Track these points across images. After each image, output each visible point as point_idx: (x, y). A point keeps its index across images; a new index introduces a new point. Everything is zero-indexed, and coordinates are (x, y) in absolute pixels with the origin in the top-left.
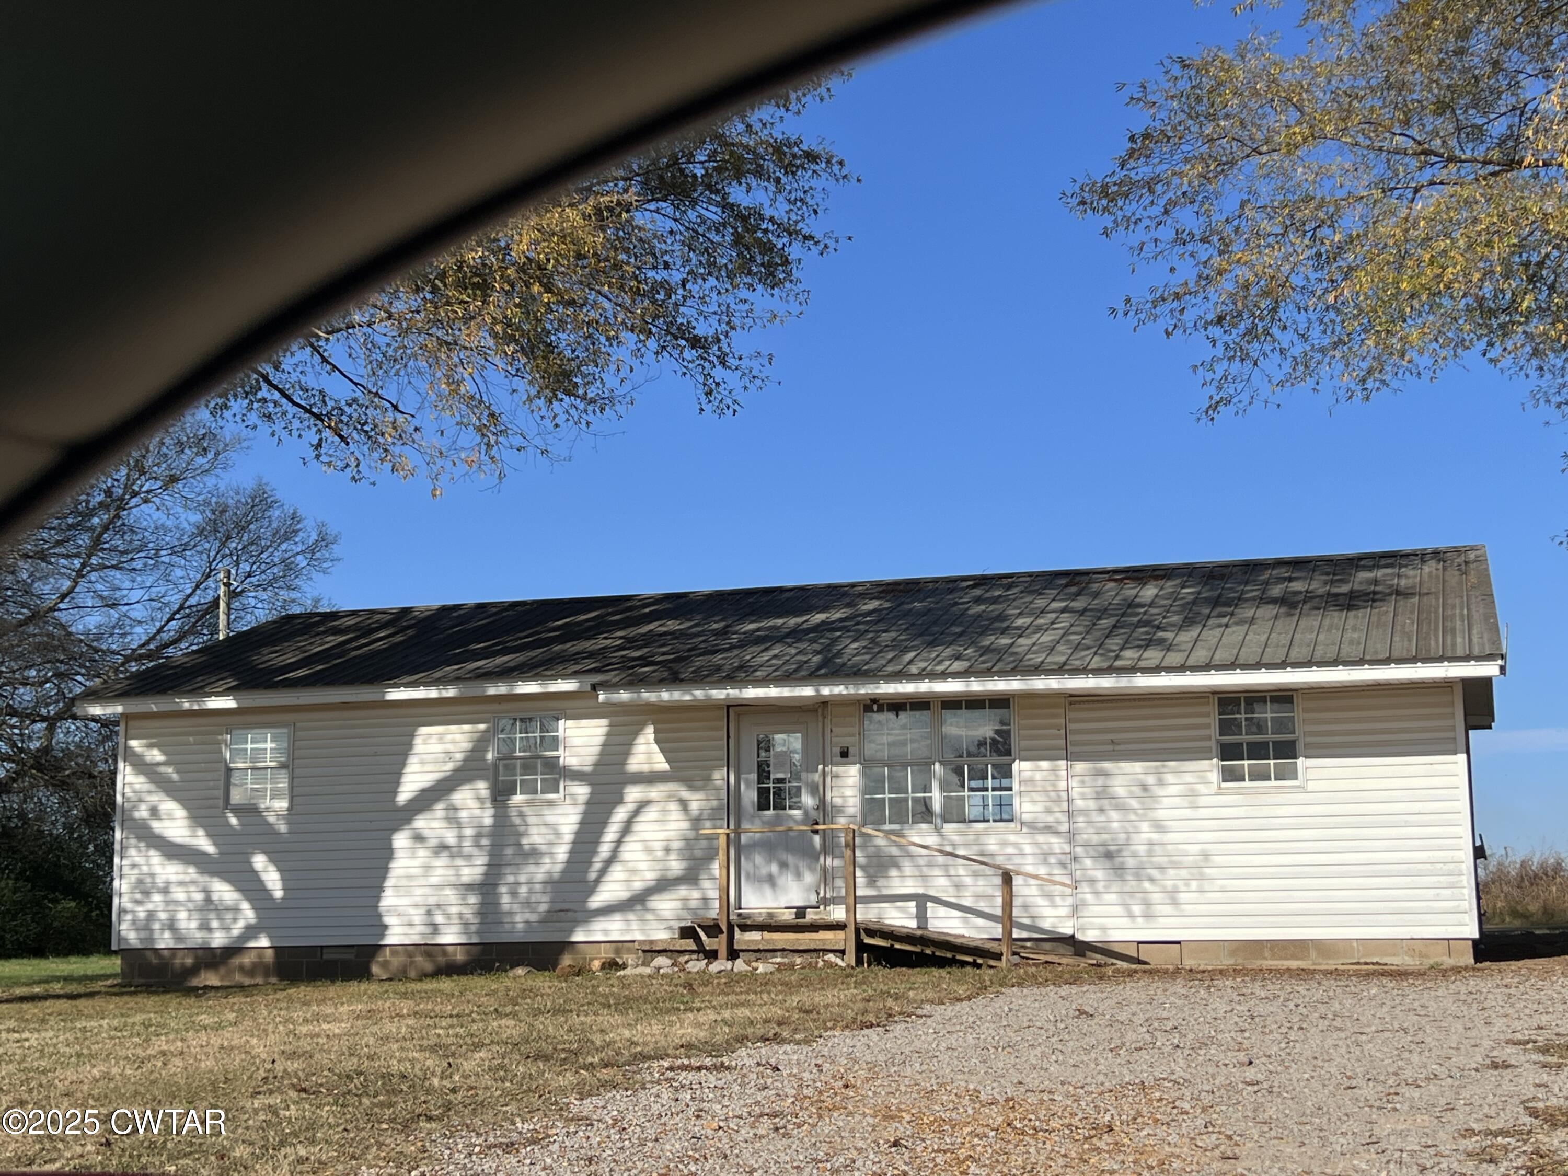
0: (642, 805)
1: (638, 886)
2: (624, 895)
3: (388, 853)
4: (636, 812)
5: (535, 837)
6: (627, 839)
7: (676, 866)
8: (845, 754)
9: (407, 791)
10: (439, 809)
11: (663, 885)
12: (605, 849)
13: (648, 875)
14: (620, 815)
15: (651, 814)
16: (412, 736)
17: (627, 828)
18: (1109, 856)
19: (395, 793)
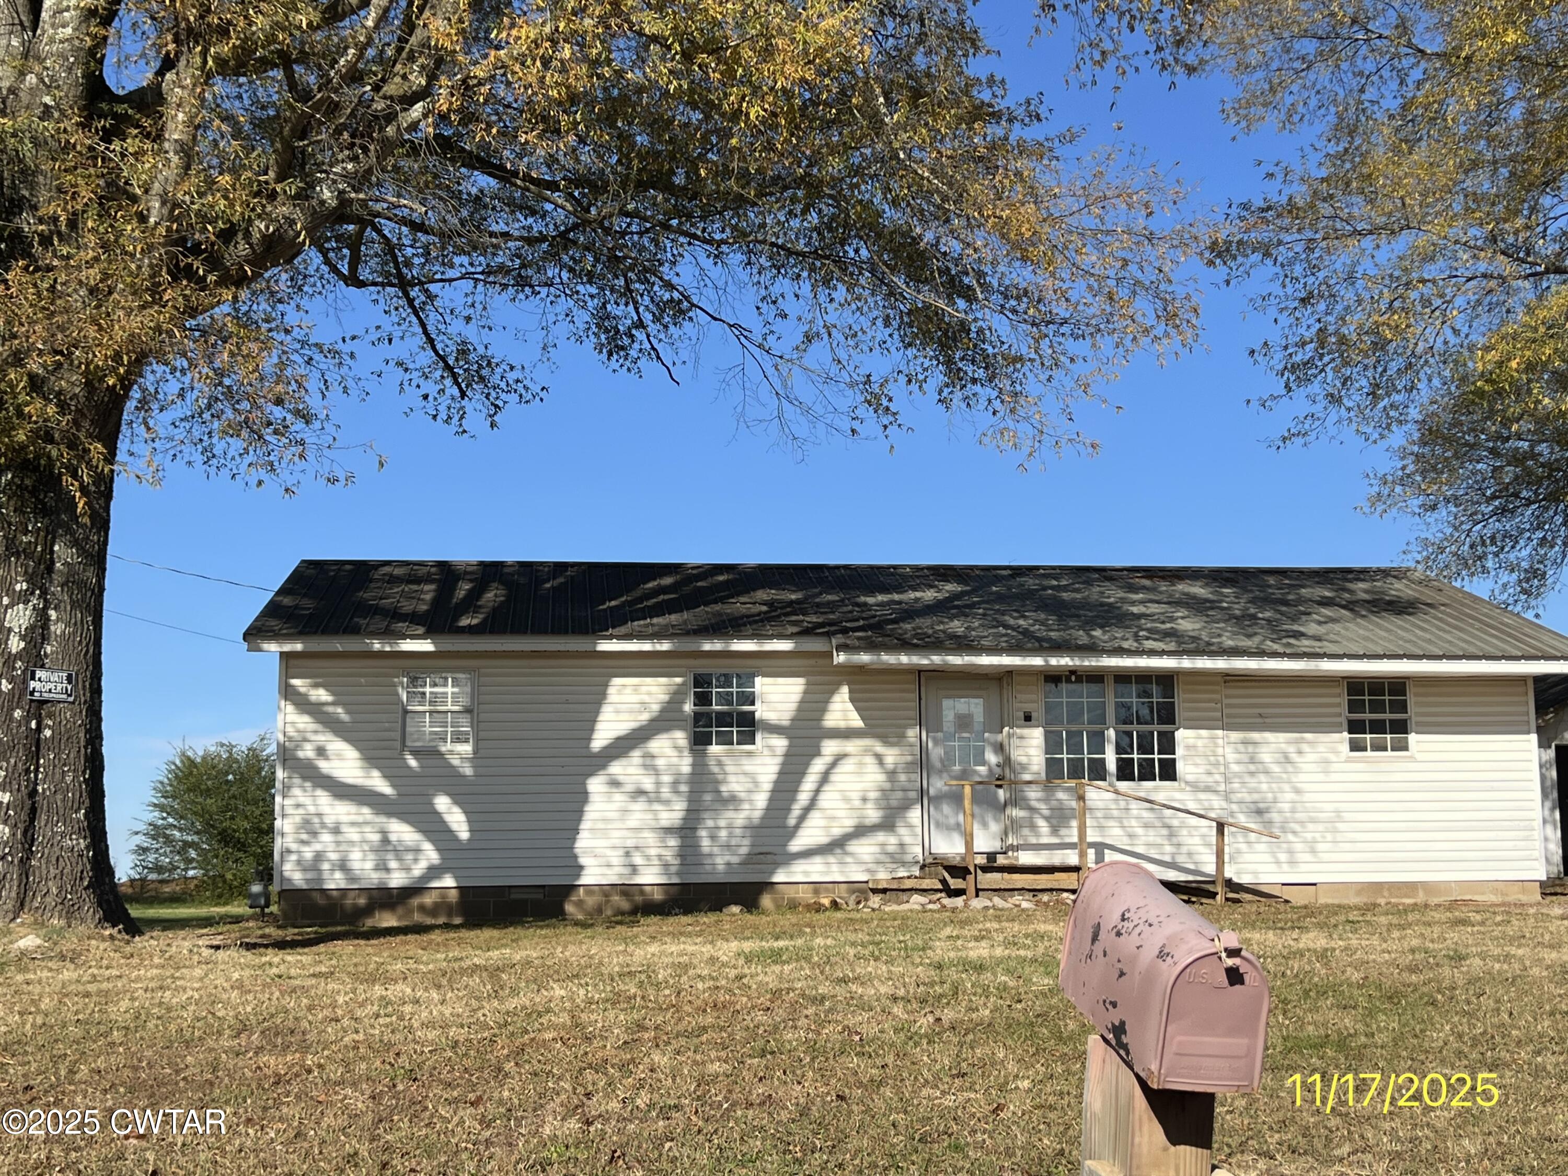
0: (839, 758)
1: (837, 832)
2: (824, 840)
3: (583, 797)
4: (834, 765)
5: (734, 785)
6: (826, 788)
7: (873, 815)
8: (1028, 718)
9: (601, 738)
10: (636, 755)
11: (861, 831)
12: (803, 797)
13: (847, 823)
14: (818, 766)
15: (846, 766)
16: (606, 685)
17: (825, 778)
18: (1259, 812)
19: (589, 739)
